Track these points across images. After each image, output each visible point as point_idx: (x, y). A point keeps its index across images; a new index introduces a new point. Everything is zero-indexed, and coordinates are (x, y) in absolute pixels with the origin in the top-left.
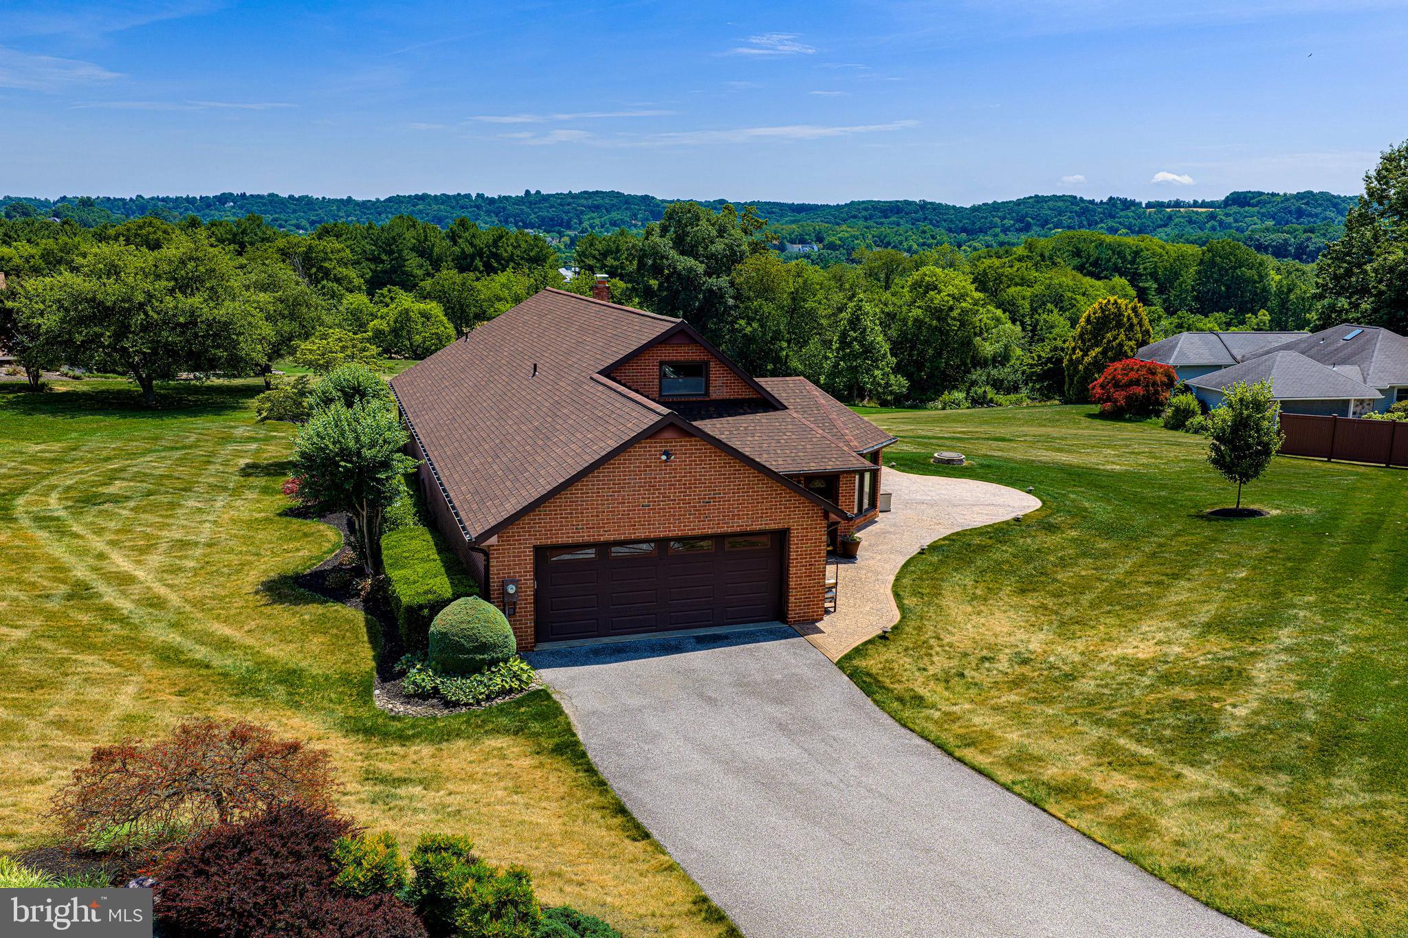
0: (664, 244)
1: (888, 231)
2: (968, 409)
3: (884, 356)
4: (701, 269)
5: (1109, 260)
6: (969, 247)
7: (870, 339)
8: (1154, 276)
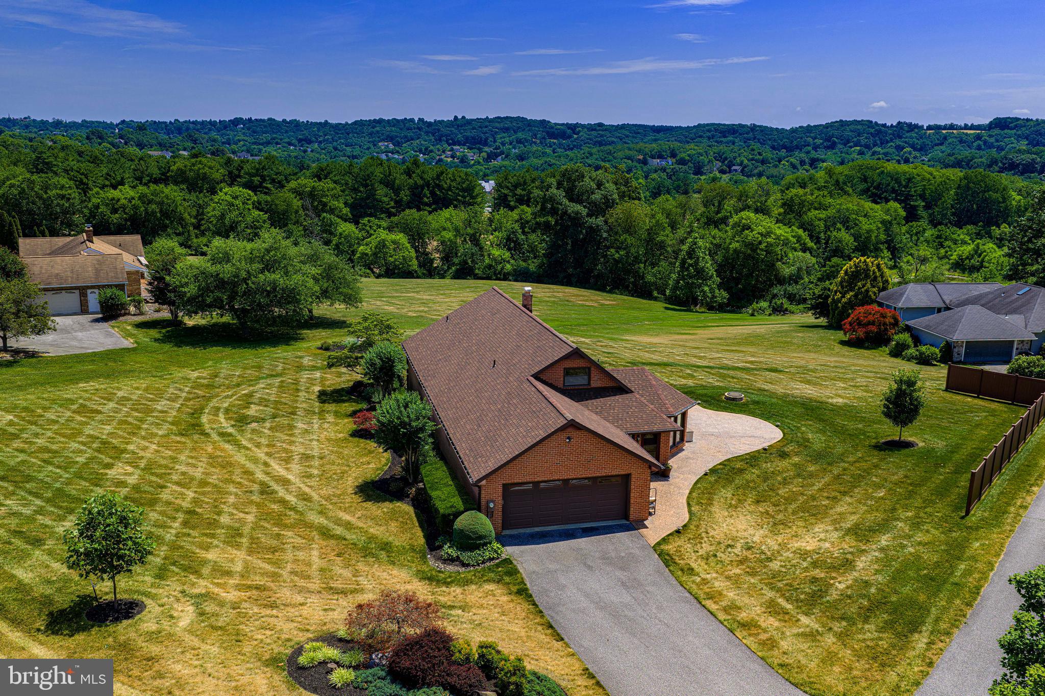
0: (559, 194)
1: (726, 149)
2: (770, 315)
3: (712, 276)
4: (584, 212)
5: (888, 185)
6: (787, 162)
7: (701, 264)
8: (922, 197)
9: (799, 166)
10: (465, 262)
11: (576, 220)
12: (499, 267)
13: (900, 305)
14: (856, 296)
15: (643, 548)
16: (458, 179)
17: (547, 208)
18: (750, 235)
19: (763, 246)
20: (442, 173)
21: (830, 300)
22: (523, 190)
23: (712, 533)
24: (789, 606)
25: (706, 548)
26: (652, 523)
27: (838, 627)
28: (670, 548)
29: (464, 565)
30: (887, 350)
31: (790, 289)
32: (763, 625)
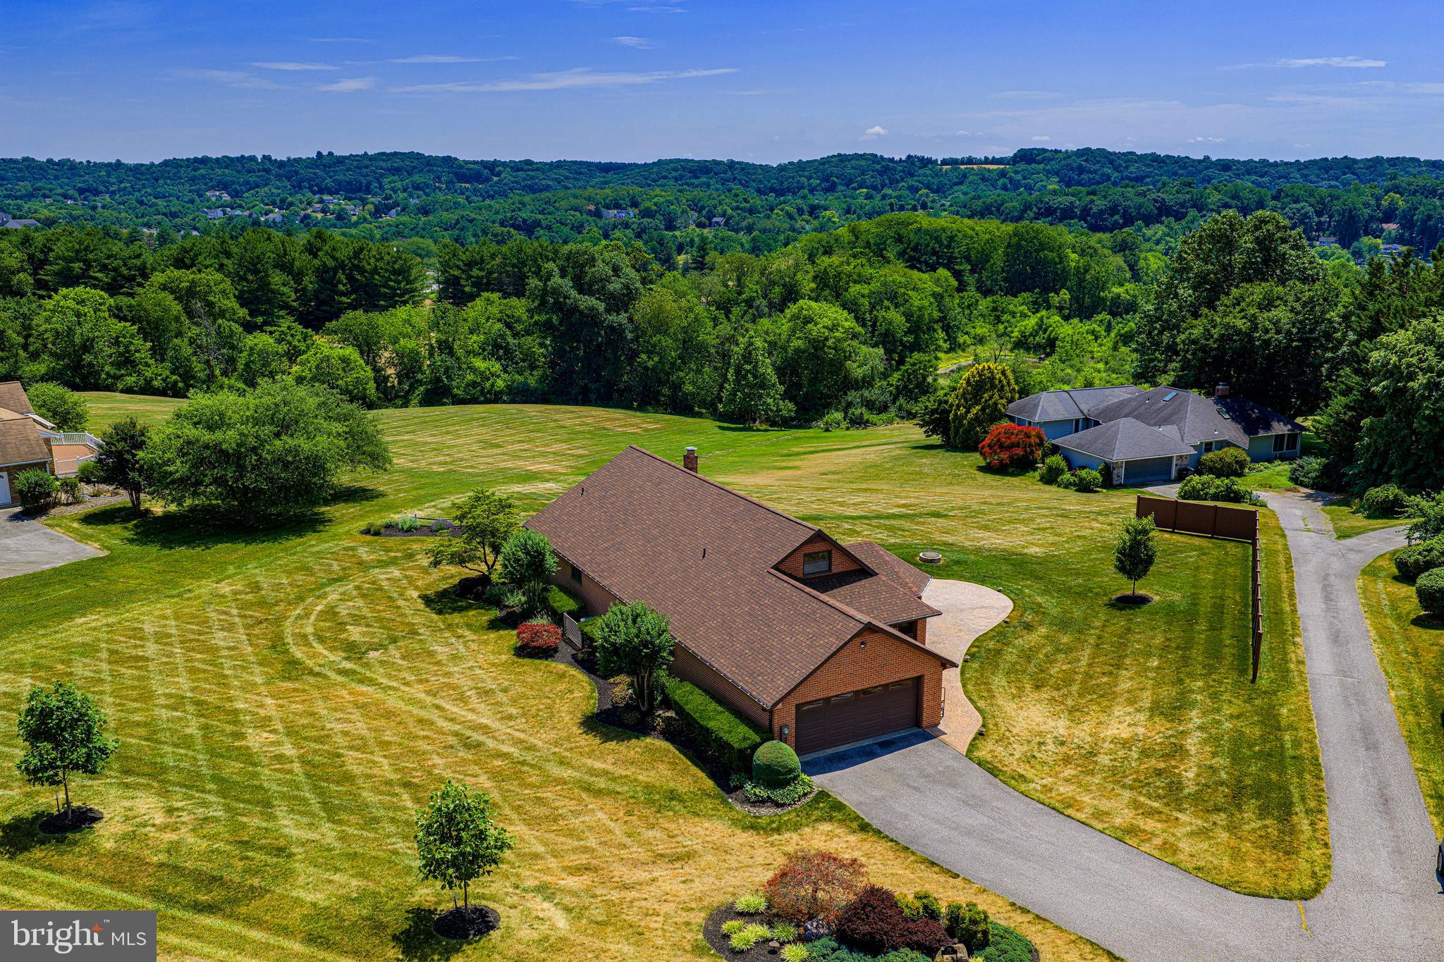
0: (566, 284)
1: (702, 194)
2: (848, 429)
3: (774, 385)
4: (601, 307)
5: (927, 245)
6: (782, 211)
7: (761, 370)
8: (968, 259)
9: (796, 216)
10: (438, 380)
11: (592, 319)
12: (488, 385)
13: (1037, 419)
14: (983, 410)
15: (955, 758)
16: (387, 258)
17: (547, 302)
18: (815, 330)
19: (830, 343)
20: (362, 249)
21: (951, 416)
22: (481, 270)
23: (1015, 731)
24: (1156, 805)
25: (1019, 750)
26: (947, 726)
27: (1221, 818)
28: (983, 753)
29: (778, 805)
30: (1037, 474)
31: (866, 393)
32: (1148, 828)
